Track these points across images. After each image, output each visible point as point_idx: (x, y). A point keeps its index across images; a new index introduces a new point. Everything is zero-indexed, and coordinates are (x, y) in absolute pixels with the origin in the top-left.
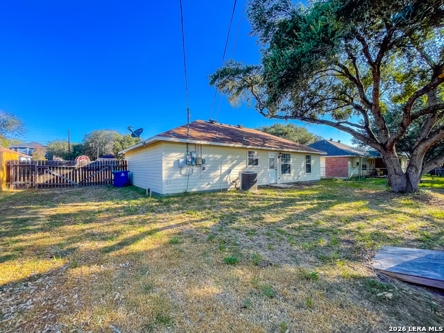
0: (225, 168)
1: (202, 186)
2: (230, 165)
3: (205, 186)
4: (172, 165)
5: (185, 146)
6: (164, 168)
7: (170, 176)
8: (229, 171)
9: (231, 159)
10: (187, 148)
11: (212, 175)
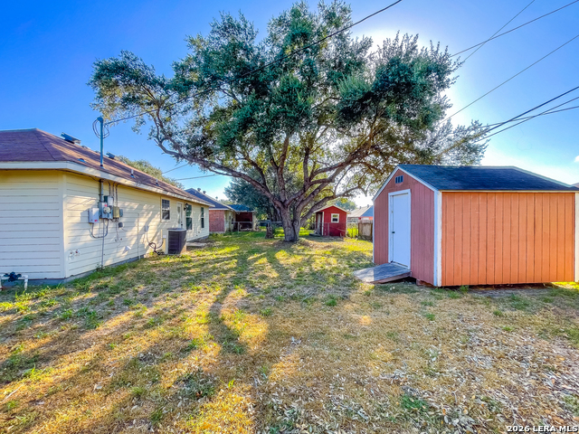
0: (142, 223)
1: (118, 255)
2: (146, 220)
3: (122, 255)
4: (77, 219)
5: (96, 185)
6: (66, 225)
7: (75, 239)
8: (146, 229)
9: (147, 210)
10: (100, 189)
11: (129, 234)
